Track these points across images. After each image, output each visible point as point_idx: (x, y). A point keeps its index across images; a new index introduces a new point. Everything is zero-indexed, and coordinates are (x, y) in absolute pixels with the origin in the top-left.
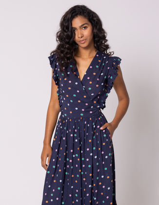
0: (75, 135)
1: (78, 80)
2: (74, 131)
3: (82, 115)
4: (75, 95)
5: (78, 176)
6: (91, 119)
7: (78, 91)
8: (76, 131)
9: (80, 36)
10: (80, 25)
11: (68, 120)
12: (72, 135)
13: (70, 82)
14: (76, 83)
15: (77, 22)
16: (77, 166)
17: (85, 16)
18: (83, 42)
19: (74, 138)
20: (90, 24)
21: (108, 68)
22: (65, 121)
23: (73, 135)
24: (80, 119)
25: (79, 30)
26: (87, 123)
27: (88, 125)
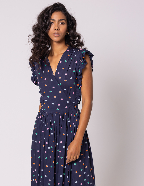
1: (52, 77)
3: (58, 109)
4: (51, 92)
5: (51, 166)
6: (65, 114)
7: (54, 87)
8: (52, 124)
9: (56, 28)
11: (46, 115)
12: (48, 129)
13: (45, 79)
14: (52, 80)
16: (51, 157)
19: (50, 131)
21: (76, 62)
22: (44, 115)
23: (50, 129)
24: (56, 113)
26: (63, 118)
27: (63, 120)
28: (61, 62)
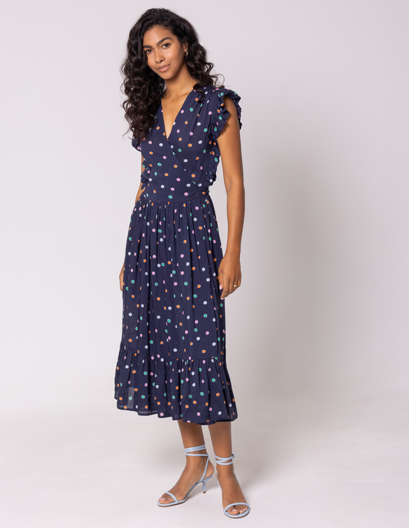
0: (160, 231)
1: (163, 139)
2: (158, 223)
3: (170, 197)
4: (159, 164)
6: (184, 205)
7: (165, 157)
8: (160, 223)
9: (158, 60)
10: (158, 40)
11: (150, 205)
12: (154, 230)
13: (150, 143)
14: (161, 145)
15: (154, 37)
16: (164, 283)
17: (166, 26)
18: (165, 69)
19: (158, 236)
20: (175, 38)
21: (210, 113)
22: (146, 206)
23: (157, 231)
24: (166, 204)
25: (156, 50)
26: (179, 212)
27: (181, 216)
28: (182, 112)
